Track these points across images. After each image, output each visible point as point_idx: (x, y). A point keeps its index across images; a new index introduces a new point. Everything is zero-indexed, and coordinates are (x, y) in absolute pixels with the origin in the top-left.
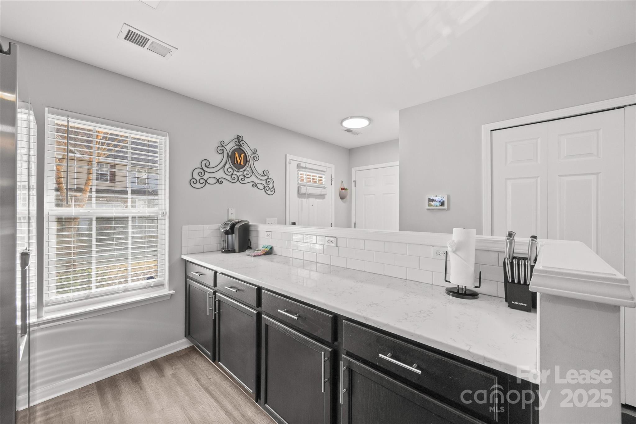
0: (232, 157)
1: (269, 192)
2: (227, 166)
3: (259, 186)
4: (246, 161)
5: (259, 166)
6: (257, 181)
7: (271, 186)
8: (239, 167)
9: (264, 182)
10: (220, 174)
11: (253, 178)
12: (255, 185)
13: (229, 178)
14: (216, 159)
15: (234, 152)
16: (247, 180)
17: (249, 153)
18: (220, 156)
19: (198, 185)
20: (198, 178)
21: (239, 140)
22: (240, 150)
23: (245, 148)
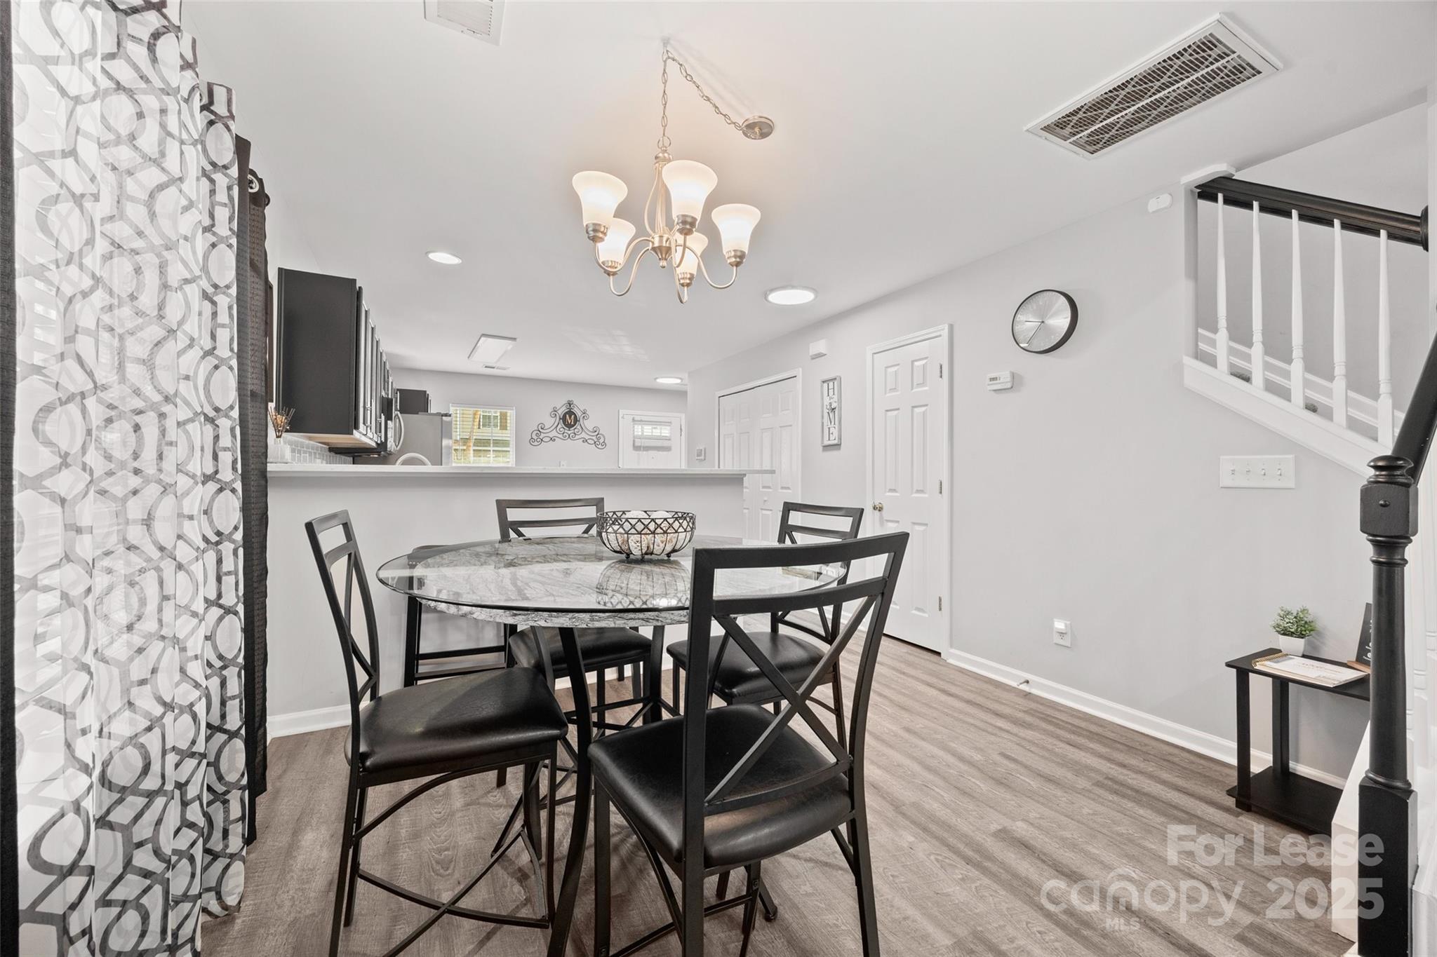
0: (564, 419)
1: (600, 446)
2: (559, 426)
3: (589, 441)
4: (576, 420)
5: (589, 424)
6: (587, 437)
7: (602, 441)
8: (569, 426)
9: (594, 438)
10: (554, 434)
11: (583, 435)
12: (585, 441)
13: (561, 436)
14: (549, 422)
15: (565, 416)
16: (577, 437)
17: (579, 414)
18: (554, 419)
19: (536, 443)
20: (535, 437)
21: (570, 404)
22: (570, 413)
23: (575, 410)
